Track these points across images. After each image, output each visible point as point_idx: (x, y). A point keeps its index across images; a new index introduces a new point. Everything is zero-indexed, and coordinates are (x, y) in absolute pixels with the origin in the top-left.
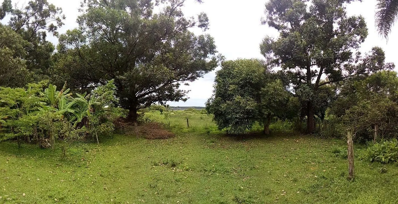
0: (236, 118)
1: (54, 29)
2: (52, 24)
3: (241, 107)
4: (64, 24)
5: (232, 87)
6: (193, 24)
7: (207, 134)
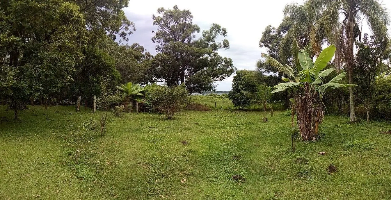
0: (242, 101)
1: (124, 35)
2: (123, 32)
3: (244, 96)
4: (132, 33)
5: (241, 86)
6: (221, 46)
7: (229, 109)
